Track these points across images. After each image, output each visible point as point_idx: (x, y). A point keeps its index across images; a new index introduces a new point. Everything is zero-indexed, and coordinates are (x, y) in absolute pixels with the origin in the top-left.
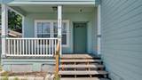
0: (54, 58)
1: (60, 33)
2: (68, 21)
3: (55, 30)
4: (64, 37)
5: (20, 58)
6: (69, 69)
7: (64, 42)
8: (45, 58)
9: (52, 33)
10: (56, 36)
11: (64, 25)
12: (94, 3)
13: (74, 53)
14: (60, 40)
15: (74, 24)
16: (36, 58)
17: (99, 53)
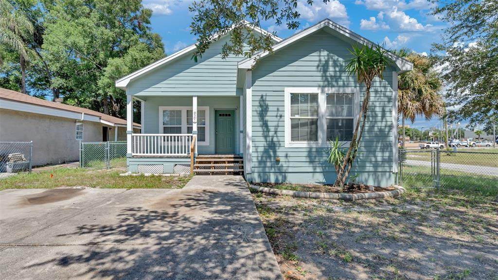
0: (190, 158)
1: (195, 128)
2: (207, 109)
3: (189, 121)
4: (201, 131)
5: (145, 157)
6: (205, 168)
7: (201, 138)
8: (178, 157)
9: (184, 126)
10: (190, 130)
11: (201, 113)
12: (234, 94)
13: (216, 153)
14: (195, 136)
15: (216, 111)
16: (168, 157)
17: (241, 152)
